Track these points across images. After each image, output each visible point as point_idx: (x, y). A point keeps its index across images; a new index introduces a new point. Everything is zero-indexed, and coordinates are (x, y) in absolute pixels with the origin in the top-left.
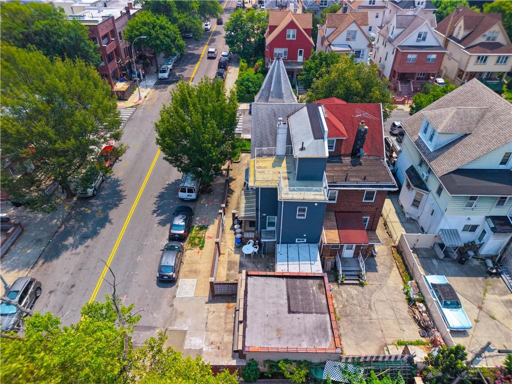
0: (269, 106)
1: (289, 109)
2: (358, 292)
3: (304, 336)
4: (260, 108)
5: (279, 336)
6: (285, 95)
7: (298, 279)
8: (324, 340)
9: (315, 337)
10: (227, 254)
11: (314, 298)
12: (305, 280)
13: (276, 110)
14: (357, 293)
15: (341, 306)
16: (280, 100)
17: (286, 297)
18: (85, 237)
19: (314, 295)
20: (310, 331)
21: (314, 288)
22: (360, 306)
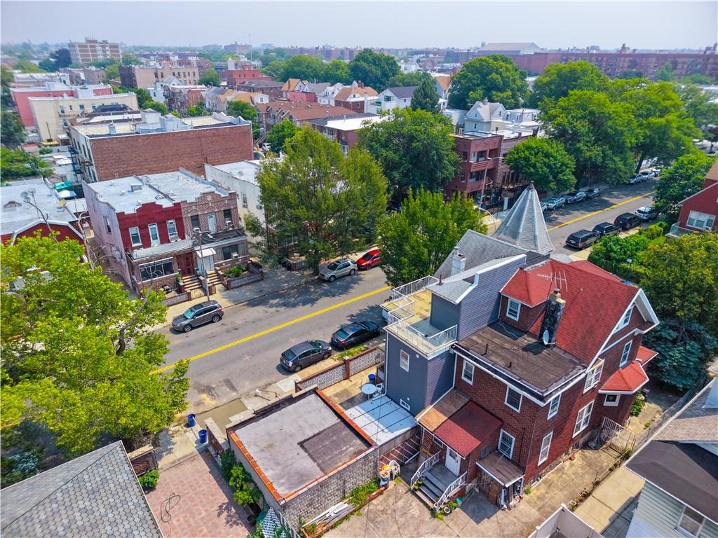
0: (485, 239)
1: (504, 251)
2: (419, 516)
3: (280, 468)
4: (474, 238)
5: (265, 449)
6: (521, 236)
7: (351, 431)
8: (287, 486)
9: (286, 477)
10: (352, 383)
11: (337, 455)
12: (355, 436)
13: (489, 246)
14: (416, 516)
15: (380, 508)
16: (511, 240)
17: (316, 432)
18: (285, 305)
19: (341, 453)
20: (290, 469)
21: (351, 449)
22: (399, 528)
